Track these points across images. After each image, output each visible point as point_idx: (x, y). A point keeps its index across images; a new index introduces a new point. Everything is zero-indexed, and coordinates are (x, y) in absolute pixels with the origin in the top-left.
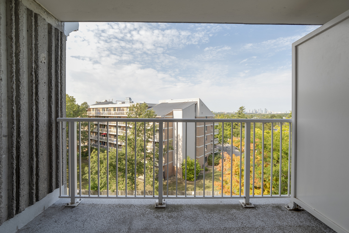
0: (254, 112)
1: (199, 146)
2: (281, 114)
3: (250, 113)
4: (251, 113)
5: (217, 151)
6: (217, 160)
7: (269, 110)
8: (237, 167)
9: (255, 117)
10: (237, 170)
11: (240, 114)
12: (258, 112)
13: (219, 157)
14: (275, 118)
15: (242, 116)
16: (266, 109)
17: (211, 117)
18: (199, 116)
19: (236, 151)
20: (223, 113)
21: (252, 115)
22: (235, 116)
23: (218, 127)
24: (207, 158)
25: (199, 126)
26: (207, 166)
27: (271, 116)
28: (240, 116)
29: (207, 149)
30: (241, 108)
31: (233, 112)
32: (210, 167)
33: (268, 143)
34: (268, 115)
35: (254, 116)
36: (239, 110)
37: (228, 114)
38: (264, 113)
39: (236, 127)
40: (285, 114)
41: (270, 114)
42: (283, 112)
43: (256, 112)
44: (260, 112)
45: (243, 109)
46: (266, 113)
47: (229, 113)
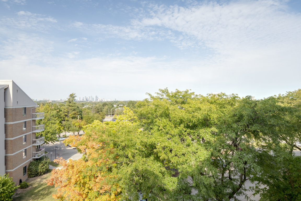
0: (85, 100)
1: (12, 153)
2: (111, 101)
3: (80, 101)
4: (82, 101)
5: (42, 154)
6: (42, 168)
7: (100, 98)
8: (77, 175)
9: (87, 106)
10: (78, 179)
11: (70, 102)
12: (89, 100)
13: (46, 162)
14: (106, 106)
15: (73, 105)
16: (97, 97)
17: (33, 107)
18: (11, 107)
19: (67, 149)
20: (46, 101)
21: (83, 103)
22: (64, 106)
23: (43, 121)
24: (27, 167)
25: (12, 123)
26: (27, 180)
27: (103, 104)
28: (71, 104)
29: (26, 155)
30: (72, 96)
31: (60, 100)
32: (33, 180)
33: (120, 140)
34: (99, 102)
35: (85, 104)
36: (69, 97)
37: (54, 103)
38: (94, 100)
39: (66, 118)
40: (115, 102)
41: (101, 102)
42: (113, 100)
43: (87, 99)
44: (91, 100)
45: (74, 97)
46: (97, 100)
47: (55, 101)
